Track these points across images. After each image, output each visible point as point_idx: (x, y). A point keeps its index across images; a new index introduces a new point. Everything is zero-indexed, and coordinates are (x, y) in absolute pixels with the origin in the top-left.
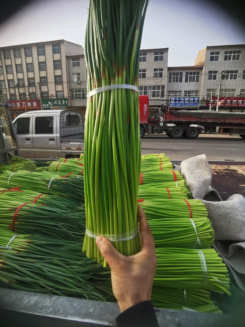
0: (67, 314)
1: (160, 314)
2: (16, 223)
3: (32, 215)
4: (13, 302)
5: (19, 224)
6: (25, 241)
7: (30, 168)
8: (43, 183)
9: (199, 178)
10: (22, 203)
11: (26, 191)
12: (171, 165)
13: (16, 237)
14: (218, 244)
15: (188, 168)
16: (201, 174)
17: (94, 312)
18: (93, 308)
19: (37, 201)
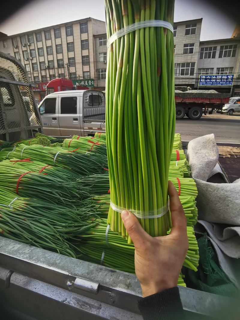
0: (38, 260)
1: (115, 274)
2: (19, 187)
3: (32, 181)
4: (2, 246)
5: (22, 188)
6: (24, 203)
7: (45, 143)
8: (50, 156)
9: (203, 159)
10: (26, 171)
11: (35, 162)
12: (178, 145)
13: (17, 199)
14: (214, 227)
15: (194, 148)
16: (207, 155)
17: (59, 263)
18: (60, 260)
19: (42, 171)
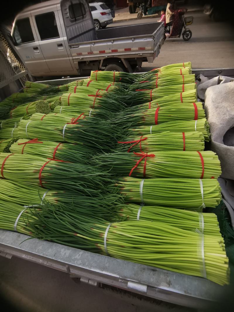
1: (156, 273)
2: (43, 182)
3: (53, 176)
13: (46, 195)
16: (228, 109)
17: (109, 267)
18: (108, 264)
